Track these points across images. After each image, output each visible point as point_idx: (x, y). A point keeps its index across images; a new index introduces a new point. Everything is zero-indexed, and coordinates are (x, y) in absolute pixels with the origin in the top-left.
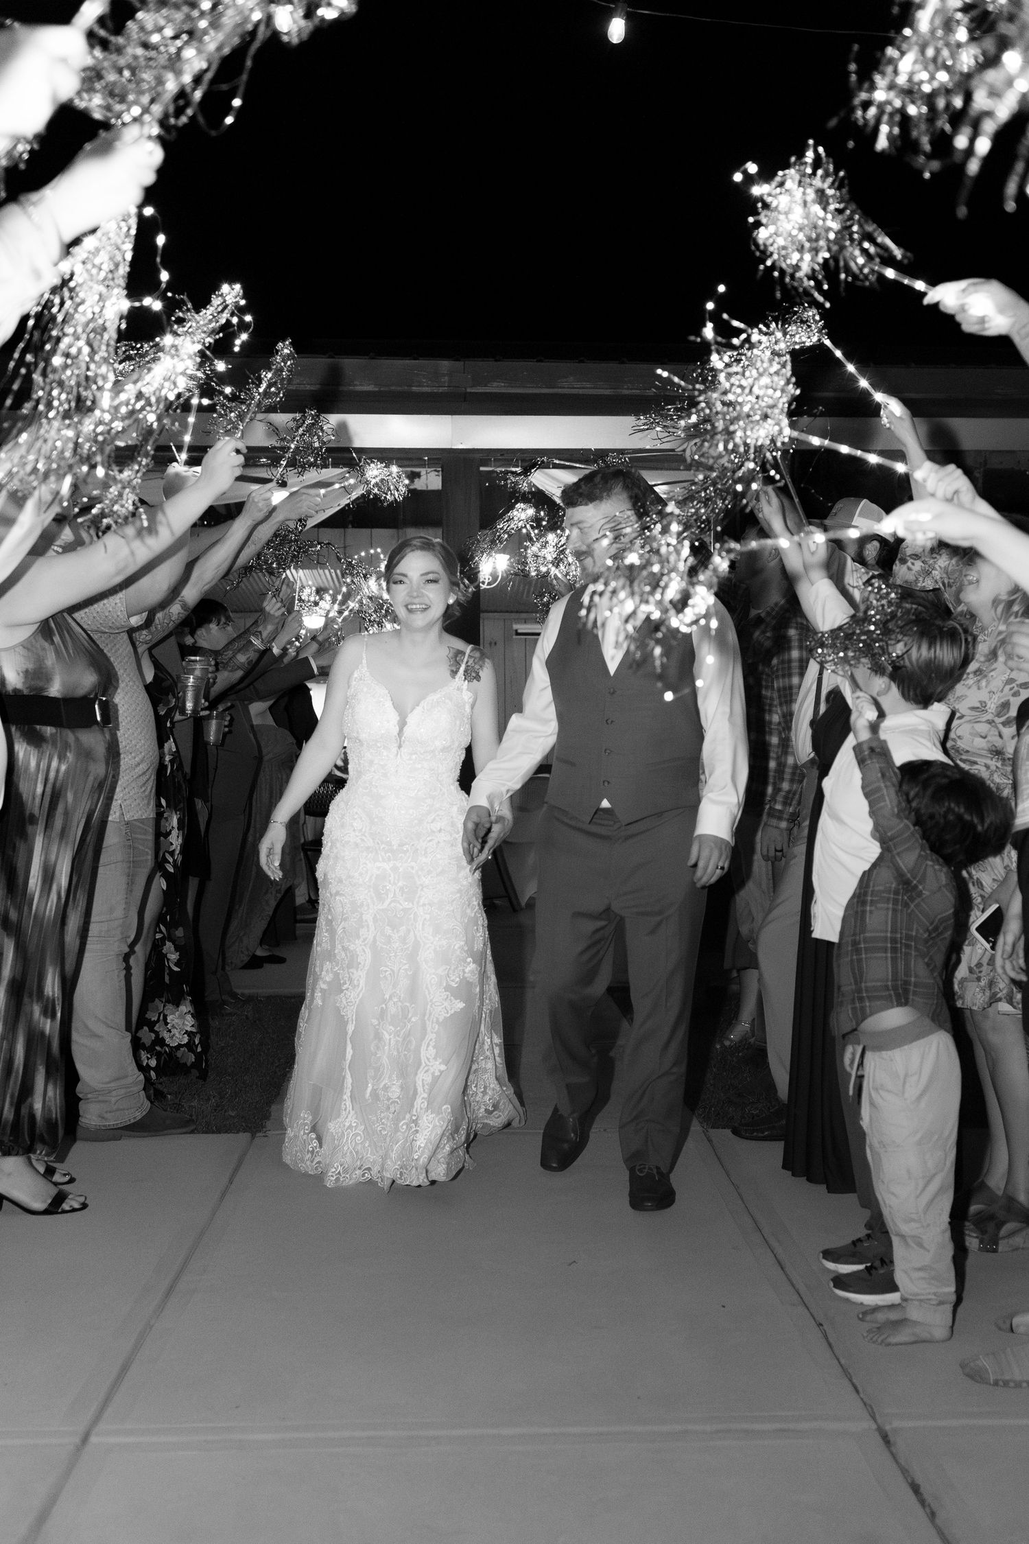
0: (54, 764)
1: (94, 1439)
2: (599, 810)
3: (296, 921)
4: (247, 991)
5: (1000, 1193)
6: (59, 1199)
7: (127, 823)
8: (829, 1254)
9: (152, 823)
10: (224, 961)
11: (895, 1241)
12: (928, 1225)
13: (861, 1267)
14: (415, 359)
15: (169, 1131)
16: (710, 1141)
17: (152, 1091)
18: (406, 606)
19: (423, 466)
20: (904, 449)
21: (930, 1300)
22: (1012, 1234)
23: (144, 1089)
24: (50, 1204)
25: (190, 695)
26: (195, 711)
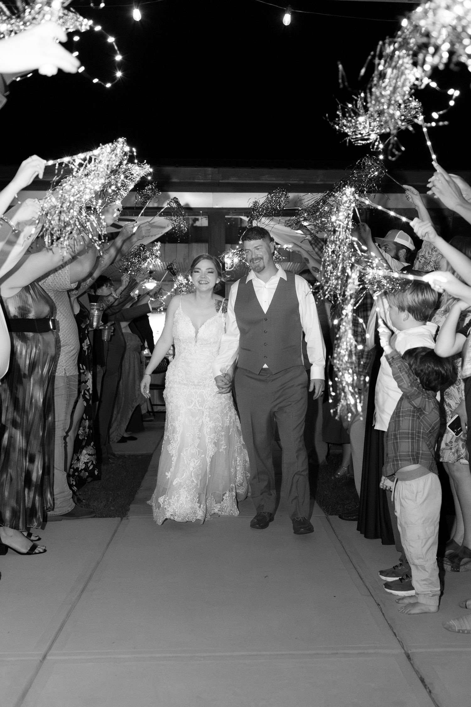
0: (34, 350)
1: (48, 658)
2: (262, 369)
3: (143, 421)
4: (119, 453)
5: (460, 545)
6: (34, 547)
7: (67, 377)
8: (382, 573)
9: (77, 377)
10: (109, 439)
11: (413, 568)
12: (427, 560)
13: (397, 578)
14: (196, 167)
15: (84, 517)
16: (329, 521)
17: (76, 499)
18: (199, 282)
19: (199, 215)
20: (417, 208)
21: (428, 594)
22: (466, 563)
23: (72, 498)
24: (29, 550)
25: (95, 319)
26: (97, 326)
